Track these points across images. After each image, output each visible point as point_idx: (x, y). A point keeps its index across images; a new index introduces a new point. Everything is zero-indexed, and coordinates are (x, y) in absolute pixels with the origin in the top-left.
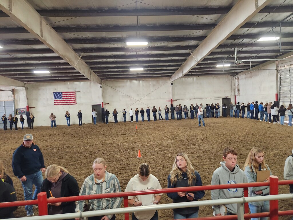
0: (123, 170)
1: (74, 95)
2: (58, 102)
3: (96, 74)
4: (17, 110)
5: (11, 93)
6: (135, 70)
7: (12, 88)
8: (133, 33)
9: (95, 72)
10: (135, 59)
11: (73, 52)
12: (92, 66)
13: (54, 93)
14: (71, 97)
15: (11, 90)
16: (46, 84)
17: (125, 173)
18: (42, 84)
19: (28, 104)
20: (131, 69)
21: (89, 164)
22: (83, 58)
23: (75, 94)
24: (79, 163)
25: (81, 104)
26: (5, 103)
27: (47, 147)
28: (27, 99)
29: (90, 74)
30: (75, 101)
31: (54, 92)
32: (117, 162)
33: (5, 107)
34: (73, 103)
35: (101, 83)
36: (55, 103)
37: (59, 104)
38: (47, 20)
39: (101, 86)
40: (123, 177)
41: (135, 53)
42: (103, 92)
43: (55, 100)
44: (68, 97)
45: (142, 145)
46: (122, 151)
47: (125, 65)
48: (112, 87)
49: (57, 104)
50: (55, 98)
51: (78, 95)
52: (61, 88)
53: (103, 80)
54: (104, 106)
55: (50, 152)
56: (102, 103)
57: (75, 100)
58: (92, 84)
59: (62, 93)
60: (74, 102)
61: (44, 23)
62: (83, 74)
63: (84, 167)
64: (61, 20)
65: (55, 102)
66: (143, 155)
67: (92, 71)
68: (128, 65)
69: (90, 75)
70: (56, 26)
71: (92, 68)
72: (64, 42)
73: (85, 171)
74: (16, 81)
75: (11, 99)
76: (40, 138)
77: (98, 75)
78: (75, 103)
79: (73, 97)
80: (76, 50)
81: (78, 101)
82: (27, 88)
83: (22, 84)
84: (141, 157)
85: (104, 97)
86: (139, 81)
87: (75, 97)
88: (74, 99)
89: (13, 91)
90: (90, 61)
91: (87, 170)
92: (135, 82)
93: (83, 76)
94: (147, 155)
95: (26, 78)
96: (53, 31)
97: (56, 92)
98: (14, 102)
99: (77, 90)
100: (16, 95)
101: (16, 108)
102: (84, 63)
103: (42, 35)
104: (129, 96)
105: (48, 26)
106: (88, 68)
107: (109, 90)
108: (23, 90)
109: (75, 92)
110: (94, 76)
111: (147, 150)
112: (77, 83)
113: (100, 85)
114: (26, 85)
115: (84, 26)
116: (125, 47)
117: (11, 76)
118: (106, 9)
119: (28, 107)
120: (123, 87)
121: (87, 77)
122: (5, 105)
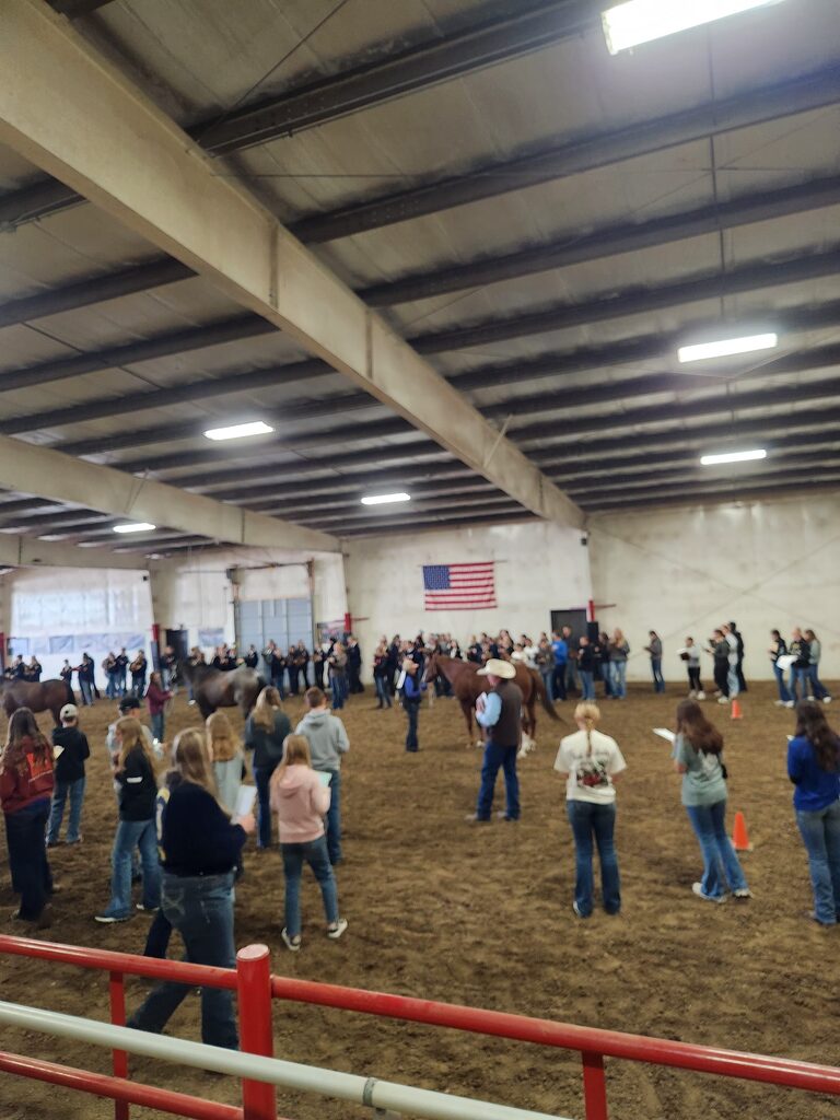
0: (659, 894)
1: (488, 575)
2: (437, 599)
3: (563, 494)
4: (319, 626)
5: (302, 572)
6: (722, 459)
7: (305, 556)
8: (707, 306)
9: (561, 485)
10: (723, 416)
11: (478, 417)
12: (549, 463)
13: (425, 568)
14: (478, 583)
15: (303, 564)
16: (400, 538)
17: (665, 911)
18: (388, 539)
19: (349, 607)
20: (707, 460)
21: (521, 843)
22: (512, 434)
23: (491, 571)
24: (485, 834)
25: (514, 608)
26: (287, 604)
27: (391, 759)
28: (348, 591)
29: (539, 494)
30: (493, 596)
31: (426, 564)
32: (634, 855)
33: (287, 616)
34: (484, 604)
35: (583, 526)
36: (427, 602)
37: (439, 606)
38: (390, 320)
39: (585, 535)
40: (654, 928)
41: (718, 391)
42: (593, 559)
43: (428, 592)
44: (469, 584)
45: (756, 790)
46: (660, 807)
47: (680, 445)
48: (627, 540)
49: (433, 605)
50: (428, 586)
51: (500, 574)
52: (447, 549)
53: (594, 515)
54: (600, 617)
55: (397, 779)
56: (591, 602)
57: (492, 593)
58: (552, 529)
59: (452, 570)
60: (489, 600)
61: (379, 329)
62: (515, 496)
63: (502, 852)
64: (431, 312)
65: (430, 599)
66: (758, 839)
67: (548, 481)
68: (695, 444)
69: (542, 497)
70: (417, 335)
71: (547, 471)
72: (445, 385)
73: (503, 871)
74: (318, 533)
75: (304, 591)
76: (375, 725)
77: (573, 497)
78: (492, 604)
79: (485, 583)
80: (487, 411)
81: (501, 595)
82: (346, 556)
83: (332, 541)
84: (751, 847)
85: (596, 580)
86: (749, 507)
87: (491, 582)
88: (489, 589)
89: (310, 565)
90: (538, 442)
91: (509, 868)
92: (731, 512)
93: (516, 503)
94: (779, 841)
95: (344, 522)
96: (407, 352)
97: (431, 567)
98: (312, 602)
99: (498, 556)
100: (318, 578)
101: (317, 620)
102: (517, 454)
103: (370, 372)
104: (702, 575)
105: (393, 339)
106: (534, 471)
107: (619, 554)
108: (336, 562)
109: (491, 563)
110: (555, 502)
111: (782, 816)
112: (499, 530)
113: (579, 535)
114: (345, 547)
115: (507, 316)
116: (676, 370)
117: (301, 518)
118: (587, 231)
119: (349, 619)
120: (676, 535)
121: (528, 506)
122: (287, 611)
